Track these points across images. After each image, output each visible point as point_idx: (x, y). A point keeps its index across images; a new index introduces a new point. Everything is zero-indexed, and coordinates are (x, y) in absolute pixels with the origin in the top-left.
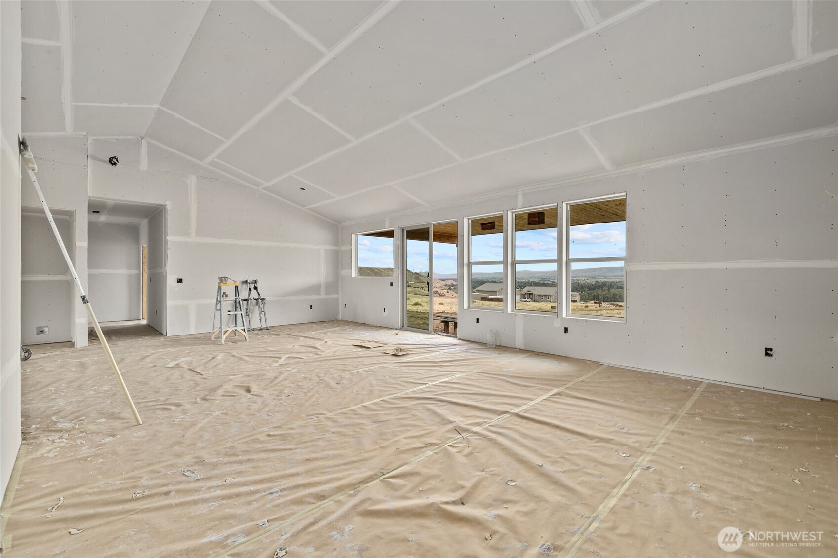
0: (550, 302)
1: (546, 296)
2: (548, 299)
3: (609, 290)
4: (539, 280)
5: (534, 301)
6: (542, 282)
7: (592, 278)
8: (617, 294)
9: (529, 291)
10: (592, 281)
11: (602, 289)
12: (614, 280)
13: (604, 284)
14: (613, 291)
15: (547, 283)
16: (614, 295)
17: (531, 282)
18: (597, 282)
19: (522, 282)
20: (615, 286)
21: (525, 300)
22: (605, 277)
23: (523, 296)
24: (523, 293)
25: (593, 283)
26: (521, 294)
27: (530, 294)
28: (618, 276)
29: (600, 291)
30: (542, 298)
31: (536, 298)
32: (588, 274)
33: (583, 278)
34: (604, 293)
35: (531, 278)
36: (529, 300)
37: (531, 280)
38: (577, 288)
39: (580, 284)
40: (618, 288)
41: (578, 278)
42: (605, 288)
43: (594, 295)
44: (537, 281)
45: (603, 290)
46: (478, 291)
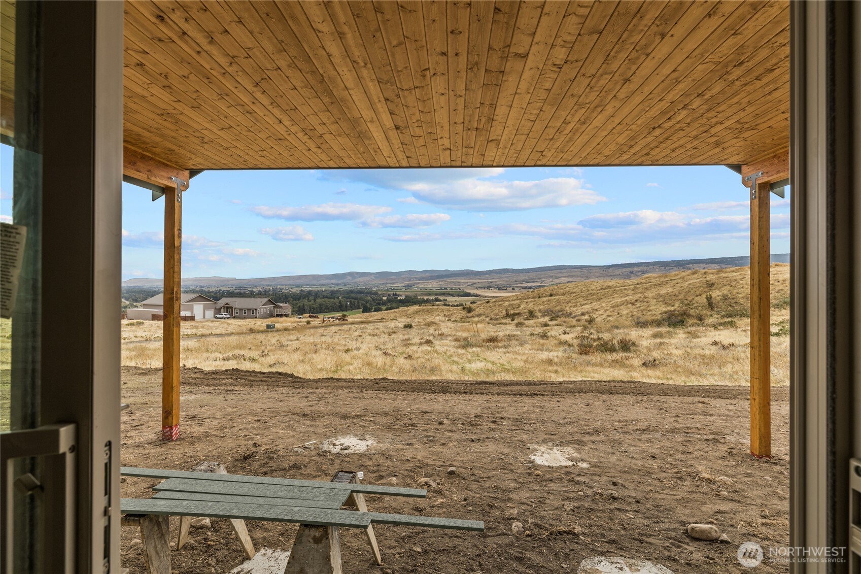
0: (256, 318)
1: (250, 309)
2: (253, 313)
3: (315, 300)
4: (234, 288)
5: (234, 317)
6: (237, 291)
7: (297, 286)
8: (323, 305)
9: (227, 304)
10: (296, 290)
11: (308, 299)
12: (319, 289)
13: (310, 293)
14: (319, 301)
15: (244, 293)
16: (320, 305)
17: (224, 291)
18: (302, 291)
19: (211, 292)
20: (320, 296)
21: (221, 316)
22: (311, 285)
23: (218, 311)
24: (218, 306)
25: (298, 292)
26: (216, 309)
27: (228, 308)
28: (323, 285)
29: (306, 302)
30: (245, 313)
31: (237, 313)
32: (292, 282)
33: (287, 287)
34: (310, 303)
35: (223, 286)
36: (227, 316)
37: (223, 289)
38: (280, 299)
39: (284, 294)
40: (324, 298)
41: (282, 287)
42: (311, 298)
43: (300, 306)
44: (231, 290)
45: (309, 301)
46: (145, 306)
